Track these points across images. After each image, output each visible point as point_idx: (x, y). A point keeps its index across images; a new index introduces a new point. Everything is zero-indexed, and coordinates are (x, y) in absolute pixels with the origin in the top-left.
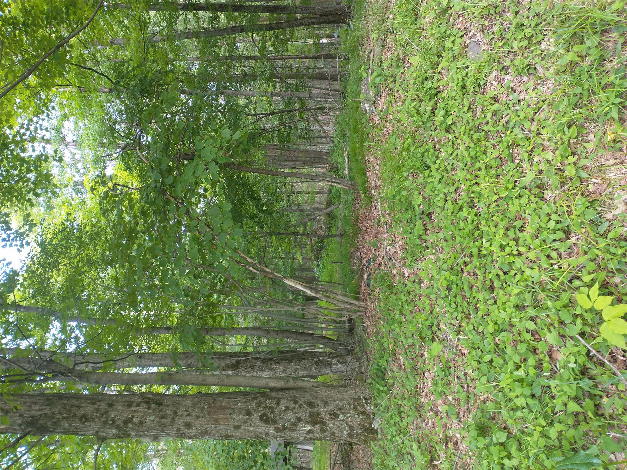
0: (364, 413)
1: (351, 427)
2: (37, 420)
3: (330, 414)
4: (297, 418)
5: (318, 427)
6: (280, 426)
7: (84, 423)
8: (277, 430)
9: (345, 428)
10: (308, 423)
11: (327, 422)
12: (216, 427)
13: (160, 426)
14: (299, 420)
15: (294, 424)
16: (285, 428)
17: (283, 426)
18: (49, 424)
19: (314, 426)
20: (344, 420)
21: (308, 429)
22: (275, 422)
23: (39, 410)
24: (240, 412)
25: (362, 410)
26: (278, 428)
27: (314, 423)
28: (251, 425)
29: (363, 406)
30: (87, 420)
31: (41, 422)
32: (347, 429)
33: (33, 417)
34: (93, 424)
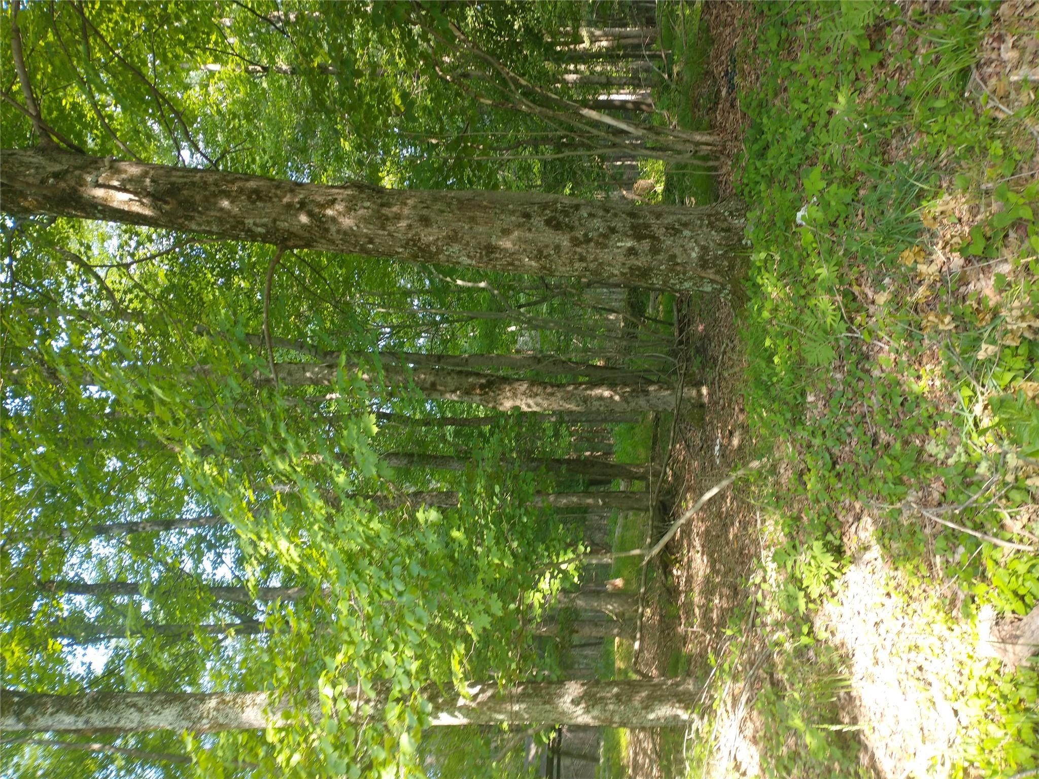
0: (728, 230)
1: (704, 249)
2: (179, 190)
3: (667, 229)
4: (609, 227)
5: (646, 245)
6: (580, 234)
7: (254, 202)
8: (575, 242)
9: (693, 249)
10: (628, 236)
11: (662, 238)
12: (471, 228)
13: (379, 218)
14: (613, 230)
15: (605, 236)
16: (588, 240)
17: (586, 235)
18: (198, 198)
19: (638, 241)
20: (692, 237)
21: (629, 244)
22: (572, 229)
23: (183, 177)
24: (513, 213)
25: (725, 225)
26: (577, 239)
27: (639, 237)
28: (530, 230)
29: (725, 220)
30: (259, 198)
31: (185, 192)
32: (696, 249)
33: (173, 184)
34: (269, 205)
